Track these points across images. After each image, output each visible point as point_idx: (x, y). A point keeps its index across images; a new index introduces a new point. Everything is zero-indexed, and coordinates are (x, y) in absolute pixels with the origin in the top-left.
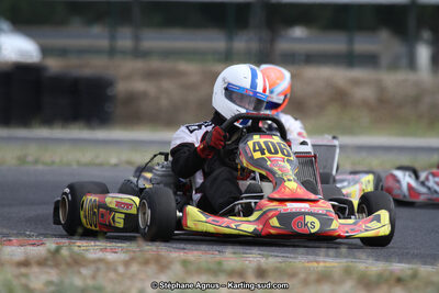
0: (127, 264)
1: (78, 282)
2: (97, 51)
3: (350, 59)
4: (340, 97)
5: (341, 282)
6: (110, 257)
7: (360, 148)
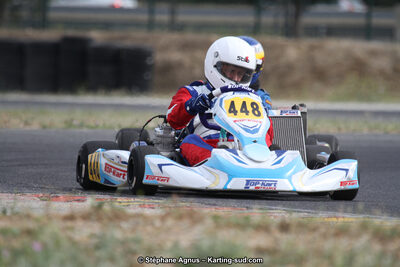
0: (163, 218)
1: (118, 234)
2: (137, 25)
3: (367, 32)
4: (359, 67)
5: (358, 235)
6: (148, 212)
7: (377, 114)
